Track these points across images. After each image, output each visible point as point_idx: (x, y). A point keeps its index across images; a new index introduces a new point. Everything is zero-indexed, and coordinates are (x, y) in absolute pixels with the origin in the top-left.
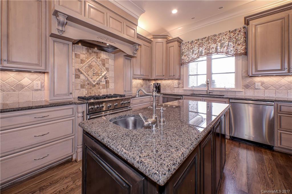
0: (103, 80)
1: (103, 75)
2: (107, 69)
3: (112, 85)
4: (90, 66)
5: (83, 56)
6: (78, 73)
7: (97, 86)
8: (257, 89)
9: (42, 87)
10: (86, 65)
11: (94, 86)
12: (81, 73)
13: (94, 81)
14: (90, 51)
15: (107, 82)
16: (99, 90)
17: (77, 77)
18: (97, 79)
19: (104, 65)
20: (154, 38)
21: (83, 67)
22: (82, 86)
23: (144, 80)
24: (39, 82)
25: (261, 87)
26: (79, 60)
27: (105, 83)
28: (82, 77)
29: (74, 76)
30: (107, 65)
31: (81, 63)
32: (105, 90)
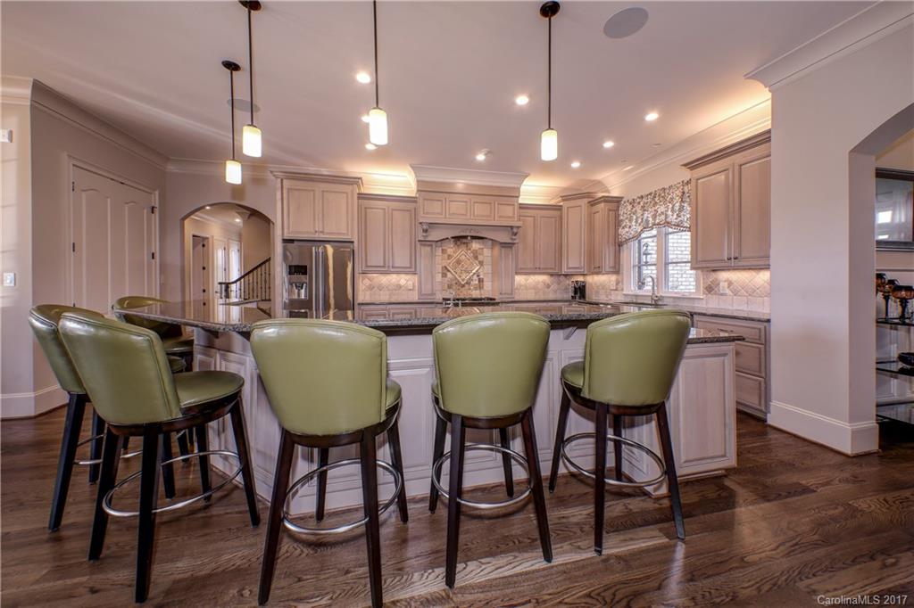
0: (475, 277)
1: (474, 271)
2: (481, 263)
3: (488, 285)
4: (459, 262)
5: (450, 251)
6: (445, 271)
7: (467, 286)
8: (722, 294)
9: (414, 286)
10: (453, 260)
11: (463, 286)
12: (449, 271)
13: (463, 280)
14: (459, 243)
15: (481, 281)
16: (469, 292)
17: (444, 275)
18: (466, 277)
19: (476, 258)
20: (563, 200)
21: (450, 264)
22: (450, 287)
23: (552, 275)
24: (411, 283)
25: (728, 291)
26: (446, 255)
27: (477, 282)
28: (449, 275)
29: (440, 275)
30: (480, 258)
31: (449, 259)
32: (478, 291)
